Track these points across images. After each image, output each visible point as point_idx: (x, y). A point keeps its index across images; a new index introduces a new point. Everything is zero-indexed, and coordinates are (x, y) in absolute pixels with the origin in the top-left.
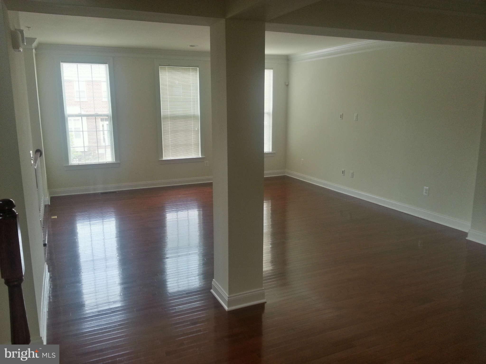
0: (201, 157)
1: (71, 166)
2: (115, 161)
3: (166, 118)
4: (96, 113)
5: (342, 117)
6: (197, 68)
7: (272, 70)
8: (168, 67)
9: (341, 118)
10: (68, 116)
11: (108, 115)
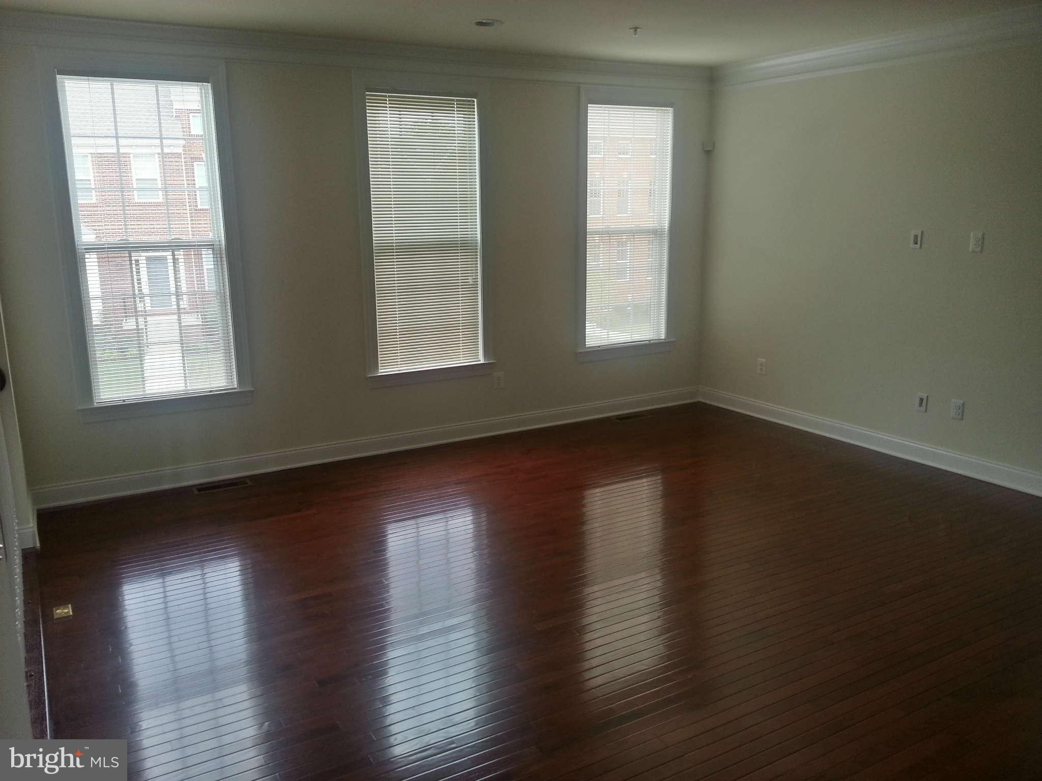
0: (482, 362)
1: (97, 408)
2: (236, 386)
3: (388, 249)
4: (173, 237)
5: (919, 243)
6: (474, 101)
7: (671, 110)
8: (389, 96)
9: (916, 243)
10: (86, 249)
11: (213, 245)
